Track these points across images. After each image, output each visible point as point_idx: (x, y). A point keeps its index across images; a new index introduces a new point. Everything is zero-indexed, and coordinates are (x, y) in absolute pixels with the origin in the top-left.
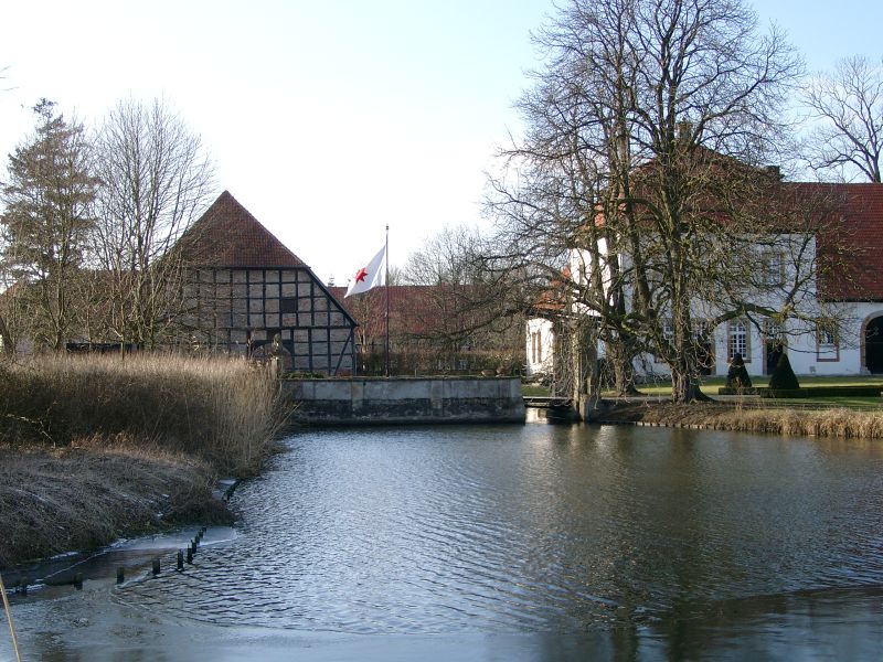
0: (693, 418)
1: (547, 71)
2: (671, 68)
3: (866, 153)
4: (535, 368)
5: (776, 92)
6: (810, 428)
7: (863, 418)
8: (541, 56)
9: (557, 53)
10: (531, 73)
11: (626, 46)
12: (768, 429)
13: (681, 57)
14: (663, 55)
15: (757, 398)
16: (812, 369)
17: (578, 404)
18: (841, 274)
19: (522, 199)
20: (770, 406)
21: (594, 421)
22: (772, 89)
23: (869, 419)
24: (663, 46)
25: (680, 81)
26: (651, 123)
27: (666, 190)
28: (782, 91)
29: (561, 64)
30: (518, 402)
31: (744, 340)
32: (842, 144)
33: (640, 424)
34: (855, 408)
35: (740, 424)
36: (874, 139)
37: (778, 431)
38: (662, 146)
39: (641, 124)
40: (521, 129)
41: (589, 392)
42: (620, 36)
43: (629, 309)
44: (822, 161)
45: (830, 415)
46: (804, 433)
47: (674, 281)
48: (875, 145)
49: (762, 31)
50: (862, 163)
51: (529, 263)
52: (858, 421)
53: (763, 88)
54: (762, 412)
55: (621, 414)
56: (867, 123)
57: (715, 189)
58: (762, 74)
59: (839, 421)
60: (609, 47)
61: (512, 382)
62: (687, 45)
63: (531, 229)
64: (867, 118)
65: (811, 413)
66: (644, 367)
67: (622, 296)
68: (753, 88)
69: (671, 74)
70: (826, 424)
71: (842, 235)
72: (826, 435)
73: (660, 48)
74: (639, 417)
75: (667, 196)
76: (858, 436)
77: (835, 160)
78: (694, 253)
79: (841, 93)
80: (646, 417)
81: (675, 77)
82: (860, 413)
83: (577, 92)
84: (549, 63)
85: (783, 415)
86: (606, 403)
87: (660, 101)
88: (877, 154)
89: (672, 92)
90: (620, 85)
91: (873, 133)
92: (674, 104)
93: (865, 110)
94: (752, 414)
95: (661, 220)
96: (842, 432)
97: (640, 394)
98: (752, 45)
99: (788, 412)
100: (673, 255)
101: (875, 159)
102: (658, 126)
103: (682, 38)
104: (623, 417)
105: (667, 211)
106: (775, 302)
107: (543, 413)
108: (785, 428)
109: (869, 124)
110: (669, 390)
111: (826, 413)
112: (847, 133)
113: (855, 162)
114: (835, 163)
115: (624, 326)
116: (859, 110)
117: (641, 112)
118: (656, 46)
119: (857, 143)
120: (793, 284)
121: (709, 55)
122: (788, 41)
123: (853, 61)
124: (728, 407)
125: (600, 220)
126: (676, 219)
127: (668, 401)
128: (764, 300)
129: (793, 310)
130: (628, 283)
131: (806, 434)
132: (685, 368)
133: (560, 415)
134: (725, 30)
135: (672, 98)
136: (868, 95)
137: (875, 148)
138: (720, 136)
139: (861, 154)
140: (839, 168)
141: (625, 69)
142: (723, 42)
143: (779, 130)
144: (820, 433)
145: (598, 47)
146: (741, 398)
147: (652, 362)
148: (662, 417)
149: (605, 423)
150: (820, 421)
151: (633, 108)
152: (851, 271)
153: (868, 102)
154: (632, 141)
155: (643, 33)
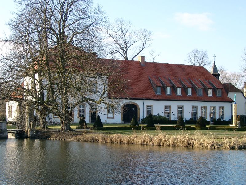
0: (69, 137)
1: (19, 13)
2: (63, 16)
3: (123, 50)
4: (9, 119)
5: (98, 27)
6: (108, 140)
7: (126, 137)
8: (17, 7)
9: (23, 6)
10: (14, 13)
11: (48, 6)
12: (94, 141)
13: (67, 12)
14: (61, 11)
15: (90, 130)
16: (106, 121)
17: (27, 132)
18: (118, 89)
19: (8, 58)
20: (95, 133)
21: (33, 138)
22: (97, 26)
23: (128, 138)
24: (61, 8)
25: (66, 20)
26: (56, 34)
27: (61, 57)
28: (101, 27)
29: (25, 11)
30: (5, 131)
31: (84, 110)
32: (116, 47)
33: (49, 139)
34: (123, 134)
35: (85, 139)
36: (126, 46)
37: (97, 141)
38: (60, 42)
39: (53, 34)
40: (9, 33)
41: (31, 127)
42: (46, 3)
43: (45, 99)
44: (109, 52)
45: (115, 136)
46: (106, 142)
47: (62, 89)
48: (126, 48)
49: (94, 6)
50: (122, 53)
51: (10, 81)
52: (124, 138)
53: (94, 25)
54: (92, 135)
55: (43, 135)
56: (124, 40)
57: (77, 58)
58: (94, 20)
59: (118, 138)
60: (42, 6)
61: (3, 123)
62: (69, 9)
63: (11, 69)
64: (124, 39)
65: (109, 135)
66: (49, 119)
67: (43, 94)
68: (91, 25)
69: (64, 18)
70: (114, 139)
71: (120, 76)
72: (114, 143)
73: (60, 8)
74: (49, 137)
75: (61, 60)
76: (124, 143)
77: (113, 52)
78: (70, 80)
79: (116, 30)
80: (52, 137)
81: (65, 19)
82: (125, 136)
83: (30, 21)
84: (20, 10)
85: (99, 136)
86: (37, 132)
87: (60, 26)
88: (127, 51)
89: (64, 24)
90: (46, 20)
91: (126, 44)
92: (64, 28)
93: (123, 36)
94: (88, 136)
95: (59, 68)
96: (119, 142)
97: (49, 128)
98: (91, 10)
99: (102, 135)
100: (63, 80)
101: (126, 52)
102: (59, 35)
103: (67, 6)
104: (43, 137)
105: (61, 65)
106: (97, 98)
107: (14, 135)
108: (100, 140)
109: (125, 41)
110: (60, 127)
111: (114, 135)
112: (118, 43)
113: (120, 53)
114: (114, 53)
115: (45, 104)
116: (121, 36)
117: (53, 30)
118: (59, 7)
119: (121, 47)
120: (103, 92)
121: (77, 13)
122: (103, 10)
123: (120, 20)
124: (81, 133)
125: (36, 67)
126: (64, 68)
127: (59, 131)
128: (93, 97)
129: (103, 100)
130: (45, 89)
131: (107, 142)
132: (66, 119)
133: (20, 136)
134: (82, 4)
135: (64, 26)
136: (124, 31)
137: (126, 49)
138: (79, 40)
139: (122, 50)
140: (115, 54)
141: (47, 15)
142: (82, 8)
143: (100, 39)
144: (112, 142)
145: (38, 6)
146: (85, 130)
147: (52, 118)
148: (57, 136)
149: (37, 139)
150: (112, 138)
151: (50, 28)
152: (122, 88)
153: (125, 33)
154: (49, 40)
155: (54, 3)
